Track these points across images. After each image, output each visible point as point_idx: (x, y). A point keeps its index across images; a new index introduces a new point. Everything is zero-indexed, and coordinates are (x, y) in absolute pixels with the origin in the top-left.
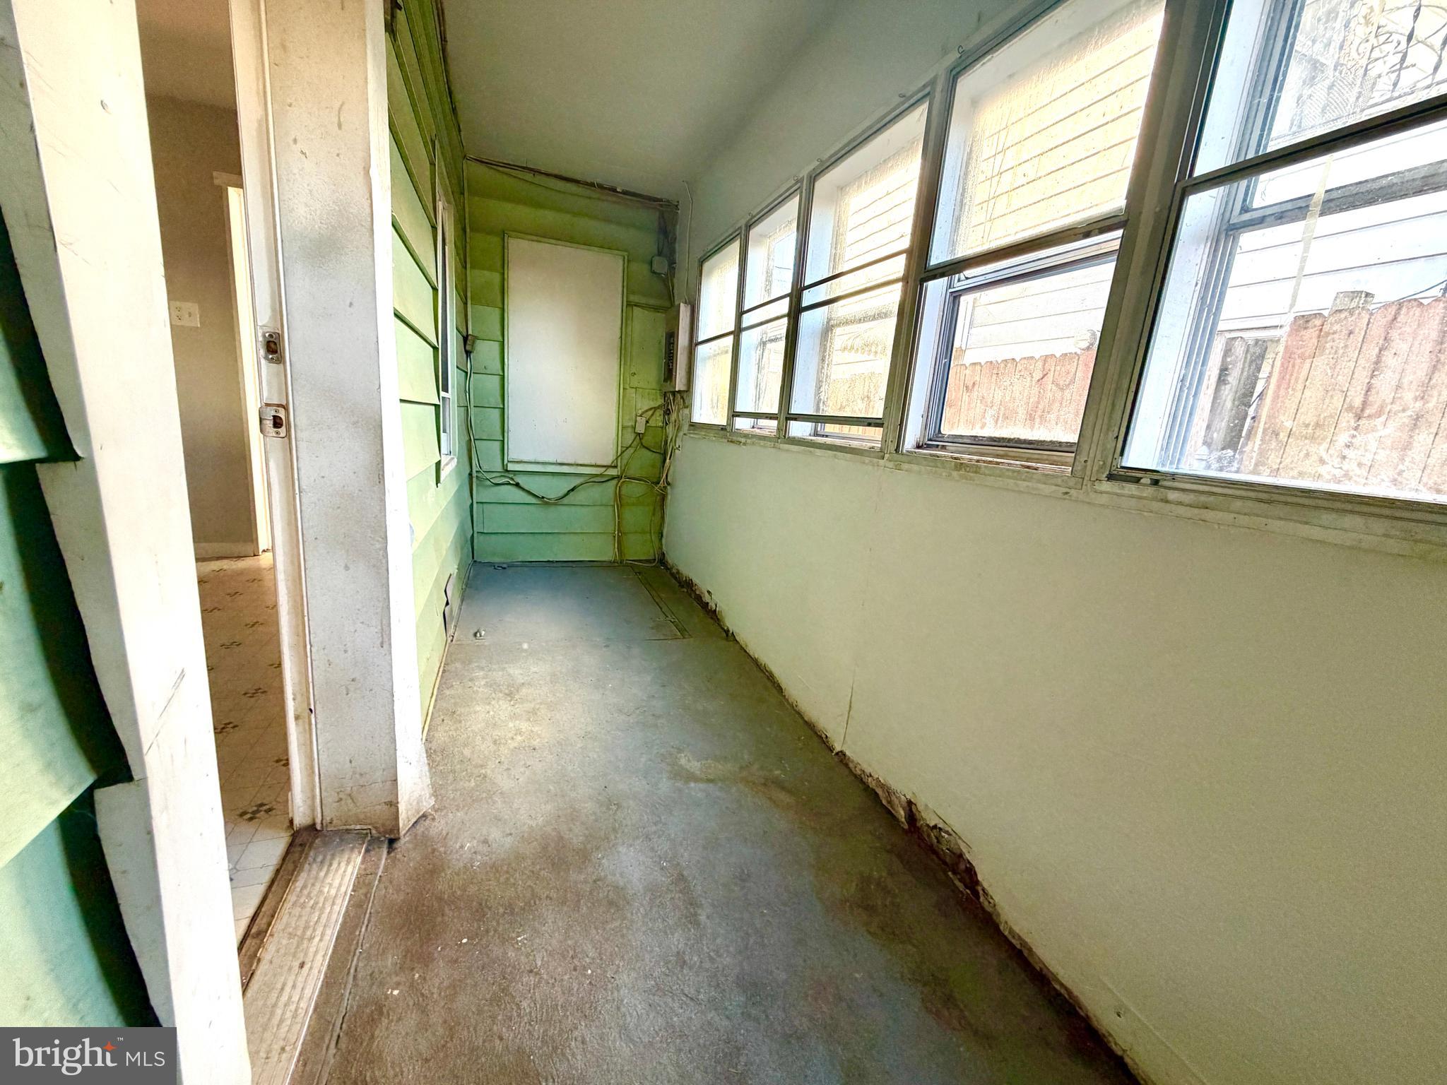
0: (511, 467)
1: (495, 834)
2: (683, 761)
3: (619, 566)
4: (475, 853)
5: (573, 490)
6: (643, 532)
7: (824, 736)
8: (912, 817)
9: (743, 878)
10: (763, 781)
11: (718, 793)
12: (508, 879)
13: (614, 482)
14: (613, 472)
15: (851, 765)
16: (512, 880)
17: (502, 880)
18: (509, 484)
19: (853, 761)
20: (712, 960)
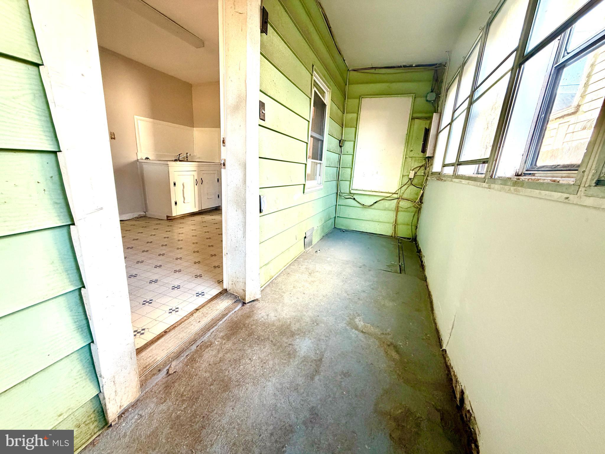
0: (352, 192)
1: (272, 315)
2: (357, 320)
3: (393, 238)
4: (262, 317)
5: (376, 203)
6: (408, 225)
7: (441, 339)
8: (462, 400)
9: (346, 375)
10: (389, 343)
11: (362, 339)
12: (265, 329)
13: (396, 201)
14: (395, 196)
15: (447, 359)
16: (266, 330)
17: (263, 328)
18: (351, 198)
19: (448, 357)
20: (308, 395)
